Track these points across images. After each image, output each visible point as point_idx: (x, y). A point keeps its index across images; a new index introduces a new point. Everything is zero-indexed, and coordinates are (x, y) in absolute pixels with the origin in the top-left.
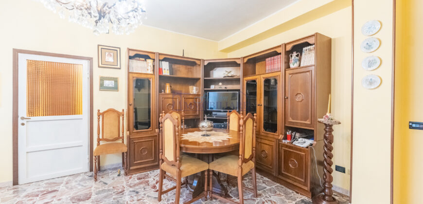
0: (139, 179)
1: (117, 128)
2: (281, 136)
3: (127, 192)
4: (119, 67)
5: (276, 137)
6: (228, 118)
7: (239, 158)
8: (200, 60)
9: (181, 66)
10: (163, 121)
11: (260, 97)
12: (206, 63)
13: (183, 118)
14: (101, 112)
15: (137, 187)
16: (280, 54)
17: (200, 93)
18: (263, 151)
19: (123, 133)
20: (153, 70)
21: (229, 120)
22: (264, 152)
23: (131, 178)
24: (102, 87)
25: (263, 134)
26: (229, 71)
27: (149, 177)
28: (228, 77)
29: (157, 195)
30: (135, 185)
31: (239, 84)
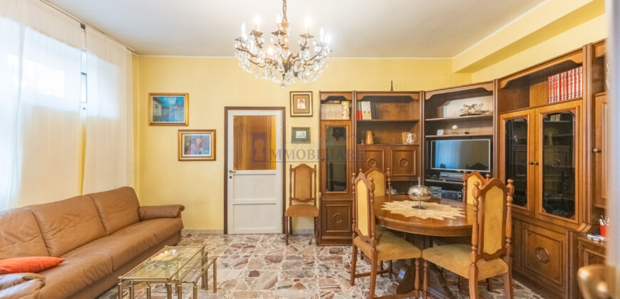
0: (331, 252)
1: (309, 187)
2: (583, 225)
3: (316, 265)
4: (311, 114)
5: (573, 227)
6: (464, 184)
7: (472, 250)
8: (418, 93)
9: (389, 104)
10: (356, 183)
11: (535, 149)
12: (428, 97)
13: (389, 180)
14: (293, 167)
15: (329, 262)
16: (580, 65)
17: (419, 143)
18: (540, 249)
19: (315, 193)
20: (350, 115)
21: (466, 186)
22: (541, 251)
23: (322, 249)
24: (294, 140)
25: (541, 217)
26: (470, 104)
27: (343, 254)
28: (469, 114)
29: (349, 277)
30: (326, 259)
31: (491, 125)
